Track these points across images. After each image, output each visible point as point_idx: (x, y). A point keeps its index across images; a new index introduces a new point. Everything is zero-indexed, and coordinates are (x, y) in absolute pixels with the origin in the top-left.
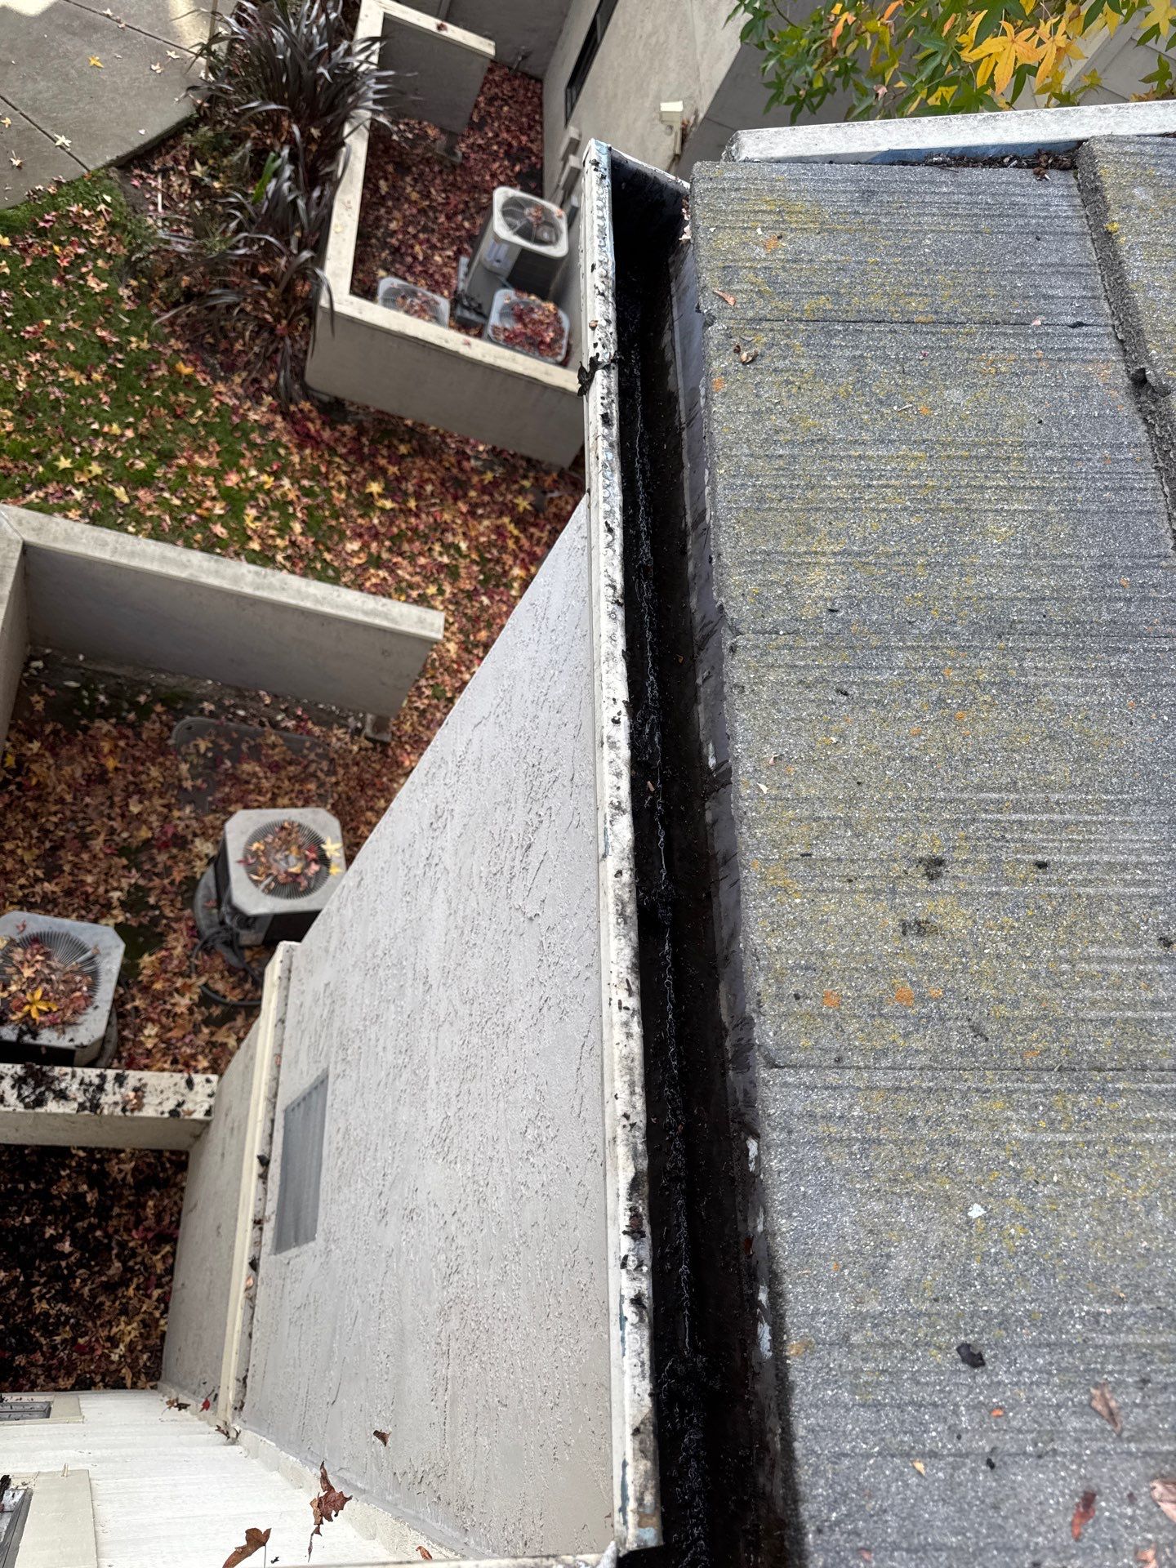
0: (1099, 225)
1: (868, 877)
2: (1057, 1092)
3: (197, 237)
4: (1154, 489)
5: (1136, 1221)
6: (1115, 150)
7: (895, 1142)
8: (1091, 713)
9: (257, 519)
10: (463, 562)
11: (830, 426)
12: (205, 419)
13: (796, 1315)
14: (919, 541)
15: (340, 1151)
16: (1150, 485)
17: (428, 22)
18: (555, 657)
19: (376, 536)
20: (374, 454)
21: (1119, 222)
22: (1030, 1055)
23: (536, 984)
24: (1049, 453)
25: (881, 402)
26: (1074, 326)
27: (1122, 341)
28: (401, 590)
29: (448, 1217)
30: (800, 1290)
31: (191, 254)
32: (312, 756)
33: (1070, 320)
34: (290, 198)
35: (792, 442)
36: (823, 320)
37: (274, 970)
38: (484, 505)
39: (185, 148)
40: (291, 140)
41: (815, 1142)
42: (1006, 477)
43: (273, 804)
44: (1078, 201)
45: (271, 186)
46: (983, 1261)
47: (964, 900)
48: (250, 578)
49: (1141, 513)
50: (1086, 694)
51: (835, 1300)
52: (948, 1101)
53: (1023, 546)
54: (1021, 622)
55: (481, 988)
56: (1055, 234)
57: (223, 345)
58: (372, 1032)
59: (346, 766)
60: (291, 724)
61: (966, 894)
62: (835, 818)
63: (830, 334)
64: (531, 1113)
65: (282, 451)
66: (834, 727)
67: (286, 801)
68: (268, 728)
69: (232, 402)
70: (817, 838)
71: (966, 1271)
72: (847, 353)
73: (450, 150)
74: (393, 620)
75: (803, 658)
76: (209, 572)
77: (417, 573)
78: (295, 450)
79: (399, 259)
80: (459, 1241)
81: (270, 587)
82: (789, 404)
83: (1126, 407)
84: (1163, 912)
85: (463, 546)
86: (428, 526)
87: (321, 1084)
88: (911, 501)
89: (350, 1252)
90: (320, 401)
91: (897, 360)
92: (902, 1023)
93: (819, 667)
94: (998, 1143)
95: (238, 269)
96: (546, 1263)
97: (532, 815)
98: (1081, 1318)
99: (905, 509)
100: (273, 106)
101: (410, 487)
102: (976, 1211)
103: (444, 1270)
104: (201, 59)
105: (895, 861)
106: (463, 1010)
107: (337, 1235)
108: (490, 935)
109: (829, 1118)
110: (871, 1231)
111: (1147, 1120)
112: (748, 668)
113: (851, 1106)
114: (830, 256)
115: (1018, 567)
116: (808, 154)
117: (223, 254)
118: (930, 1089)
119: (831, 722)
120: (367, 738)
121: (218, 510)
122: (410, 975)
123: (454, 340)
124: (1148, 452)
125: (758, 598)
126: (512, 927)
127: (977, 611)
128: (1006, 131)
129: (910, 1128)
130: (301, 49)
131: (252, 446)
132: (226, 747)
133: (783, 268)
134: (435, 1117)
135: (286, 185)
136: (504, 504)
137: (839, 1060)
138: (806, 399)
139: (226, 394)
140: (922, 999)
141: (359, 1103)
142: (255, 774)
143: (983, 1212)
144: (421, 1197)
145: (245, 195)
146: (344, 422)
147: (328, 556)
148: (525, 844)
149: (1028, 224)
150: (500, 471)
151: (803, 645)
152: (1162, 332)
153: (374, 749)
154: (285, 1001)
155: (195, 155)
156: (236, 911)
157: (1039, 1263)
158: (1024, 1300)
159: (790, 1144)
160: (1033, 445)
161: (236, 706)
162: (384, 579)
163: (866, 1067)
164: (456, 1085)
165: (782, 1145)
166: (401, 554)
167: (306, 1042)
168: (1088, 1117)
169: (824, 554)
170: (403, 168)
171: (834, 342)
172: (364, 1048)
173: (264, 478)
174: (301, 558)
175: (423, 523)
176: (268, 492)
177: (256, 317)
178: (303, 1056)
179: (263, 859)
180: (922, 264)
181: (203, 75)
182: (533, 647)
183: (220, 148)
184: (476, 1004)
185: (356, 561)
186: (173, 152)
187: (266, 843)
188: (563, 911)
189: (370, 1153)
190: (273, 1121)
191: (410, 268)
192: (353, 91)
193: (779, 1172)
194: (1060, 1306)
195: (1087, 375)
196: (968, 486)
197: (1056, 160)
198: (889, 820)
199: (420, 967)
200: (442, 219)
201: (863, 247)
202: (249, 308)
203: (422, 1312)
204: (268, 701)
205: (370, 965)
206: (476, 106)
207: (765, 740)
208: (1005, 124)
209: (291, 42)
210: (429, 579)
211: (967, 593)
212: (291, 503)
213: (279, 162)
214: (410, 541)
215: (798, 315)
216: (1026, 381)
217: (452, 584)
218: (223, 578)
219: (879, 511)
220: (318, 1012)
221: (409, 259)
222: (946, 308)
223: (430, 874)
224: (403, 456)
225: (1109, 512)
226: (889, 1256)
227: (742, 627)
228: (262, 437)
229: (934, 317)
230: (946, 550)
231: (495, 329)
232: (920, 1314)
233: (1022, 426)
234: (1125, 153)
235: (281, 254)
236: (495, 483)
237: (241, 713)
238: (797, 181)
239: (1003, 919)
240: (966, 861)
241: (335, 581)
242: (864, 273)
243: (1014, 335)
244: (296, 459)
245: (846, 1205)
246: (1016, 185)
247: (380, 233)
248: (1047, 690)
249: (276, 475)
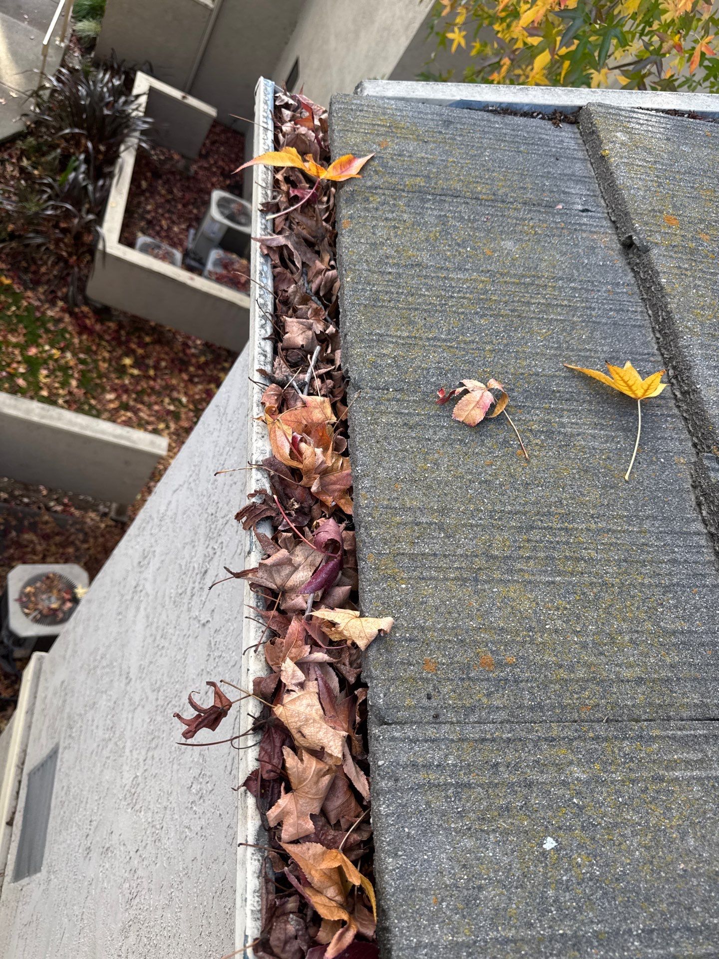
0: (595, 153)
1: (457, 568)
2: (606, 739)
3: (20, 201)
4: (642, 312)
5: (673, 847)
6: (603, 111)
7: (481, 786)
8: (611, 455)
9: (47, 376)
10: (183, 410)
11: (424, 257)
12: (17, 312)
13: (401, 949)
14: (487, 335)
15: (62, 803)
16: (639, 309)
17: (177, 94)
18: (231, 438)
19: (126, 391)
20: (128, 341)
21: (609, 150)
22: (584, 710)
23: (205, 673)
24: (572, 285)
25: (459, 245)
26: (583, 211)
27: (614, 222)
28: (141, 425)
29: (132, 854)
30: (404, 924)
31: (16, 212)
32: (73, 530)
33: (580, 207)
34: (84, 184)
35: (397, 265)
36: (420, 192)
37: (28, 674)
38: (198, 376)
39: (17, 149)
40: (86, 151)
41: (418, 788)
42: (544, 298)
43: (43, 561)
44: (581, 141)
45: (72, 175)
46: (557, 889)
47: (529, 587)
48: (37, 411)
49: (635, 326)
50: (606, 442)
51: (435, 932)
52: (523, 749)
53: (558, 342)
54: (559, 392)
55: (166, 679)
56: (568, 158)
57: (33, 268)
58: (89, 716)
59: (96, 538)
60: (59, 508)
61: (530, 582)
62: (431, 524)
63: (423, 201)
64: (195, 772)
65: (67, 336)
66: (430, 457)
67: (52, 559)
68: (43, 511)
69: (37, 303)
70: (418, 538)
71: (544, 898)
72: (435, 213)
73: (187, 168)
74: (134, 442)
75: (406, 408)
76: (9, 406)
77: (153, 416)
78: (76, 335)
79: (150, 227)
80: (140, 873)
81: (51, 417)
82: (396, 241)
83: (620, 262)
84: (672, 598)
85: (184, 400)
86: (161, 386)
87: (54, 754)
88: (481, 309)
89: (64, 881)
90: (95, 307)
91: (469, 220)
92: (485, 684)
93: (418, 414)
94: (564, 783)
95: (46, 223)
96: (201, 891)
97: (209, 549)
98: (638, 935)
99: (477, 313)
100: (77, 131)
101: (151, 362)
102: (550, 844)
103: (127, 895)
104: (31, 99)
105: (477, 556)
106: (152, 696)
107: (56, 868)
108: (174, 638)
109: (427, 766)
110: (464, 866)
111: (675, 761)
112: (366, 413)
113: (446, 756)
114: (423, 155)
115: (555, 355)
116: (409, 96)
117: (37, 214)
118: (509, 739)
119: (427, 453)
120: (112, 520)
121: (22, 370)
122: (117, 673)
123: (183, 276)
124: (636, 289)
125: (374, 365)
126: (190, 632)
127: (529, 383)
128: (535, 96)
129: (494, 773)
130: (96, 99)
131: (47, 331)
132: (14, 523)
133: (392, 159)
134: (128, 778)
135: (81, 176)
136: (211, 376)
137: (436, 717)
138: (407, 238)
139: (32, 298)
140: (500, 665)
141: (78, 768)
142: (32, 542)
143: (555, 844)
144: (115, 837)
145: (54, 180)
146: (110, 320)
147: (93, 402)
148: (203, 570)
149: (551, 150)
150: (210, 357)
151: (407, 398)
152: (641, 214)
153: (116, 527)
154: (34, 695)
155: (23, 153)
156: (12, 635)
157: (602, 888)
158: (592, 922)
159: (396, 790)
160: (562, 279)
161: (22, 496)
162: (130, 418)
163: (458, 722)
164: (144, 752)
165: (389, 792)
166: (143, 403)
167: (47, 724)
168: (632, 760)
169: (421, 339)
170: (157, 175)
171: (426, 206)
172: (84, 727)
173: (54, 351)
174: (75, 402)
175: (158, 385)
176: (56, 360)
177: (56, 253)
178: (44, 734)
179: (33, 599)
180: (484, 166)
181: (32, 108)
182: (216, 434)
183: (39, 151)
184: (161, 692)
185: (112, 406)
186: (9, 151)
187: (36, 588)
188: (226, 617)
189: (83, 805)
190: (20, 782)
191: (158, 233)
192: (127, 127)
193: (387, 815)
194: (621, 926)
195: (593, 240)
196: (519, 301)
197: (566, 117)
198: (472, 525)
199: (124, 667)
200: (180, 206)
201: (446, 152)
202: (52, 247)
203: (110, 930)
204: (45, 492)
205: (92, 666)
206: (204, 145)
207: (379, 464)
208: (534, 93)
209: (90, 94)
210: (160, 419)
211: (521, 371)
212: (71, 368)
213: (77, 163)
214: (149, 395)
215: (402, 187)
216: (555, 240)
217: (176, 423)
218: (19, 410)
219: (459, 314)
220: (55, 702)
221: (158, 228)
222: (500, 192)
223: (136, 598)
224: (147, 344)
225: (614, 324)
226: (480, 888)
227: (362, 384)
228: (55, 325)
229: (493, 197)
230: (505, 341)
231: (210, 272)
232: (507, 941)
233: (554, 267)
234: (610, 113)
235: (75, 217)
236: (206, 363)
237: (26, 500)
238: (401, 111)
239: (558, 602)
240: (529, 558)
241: (98, 416)
242: (446, 167)
243: (545, 212)
244: (76, 341)
245: (443, 843)
246: (542, 128)
247: (140, 211)
248: (580, 438)
249: (63, 350)
